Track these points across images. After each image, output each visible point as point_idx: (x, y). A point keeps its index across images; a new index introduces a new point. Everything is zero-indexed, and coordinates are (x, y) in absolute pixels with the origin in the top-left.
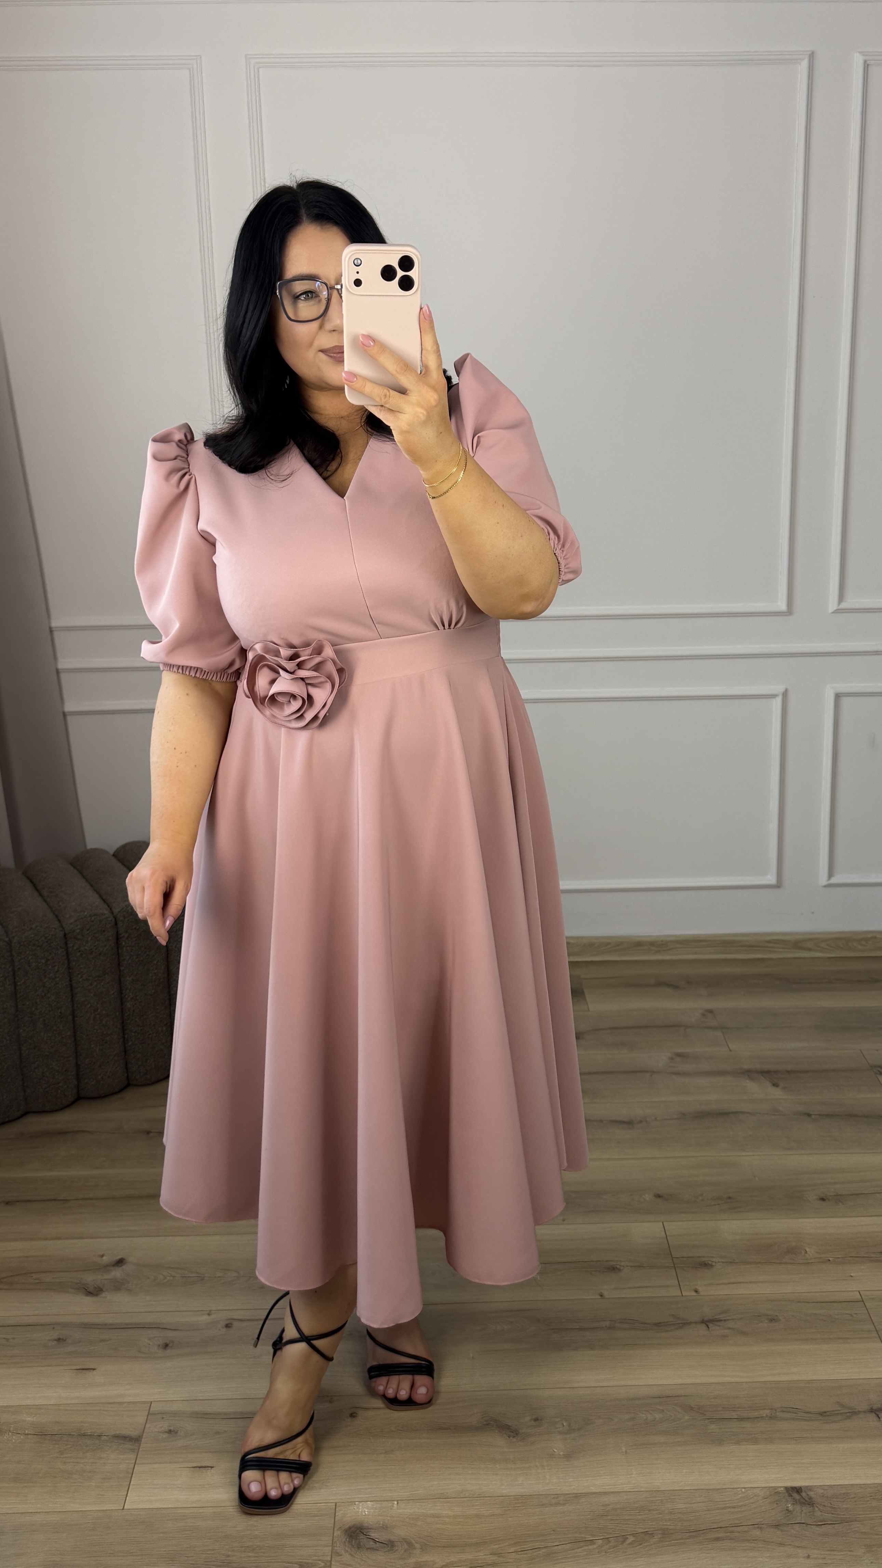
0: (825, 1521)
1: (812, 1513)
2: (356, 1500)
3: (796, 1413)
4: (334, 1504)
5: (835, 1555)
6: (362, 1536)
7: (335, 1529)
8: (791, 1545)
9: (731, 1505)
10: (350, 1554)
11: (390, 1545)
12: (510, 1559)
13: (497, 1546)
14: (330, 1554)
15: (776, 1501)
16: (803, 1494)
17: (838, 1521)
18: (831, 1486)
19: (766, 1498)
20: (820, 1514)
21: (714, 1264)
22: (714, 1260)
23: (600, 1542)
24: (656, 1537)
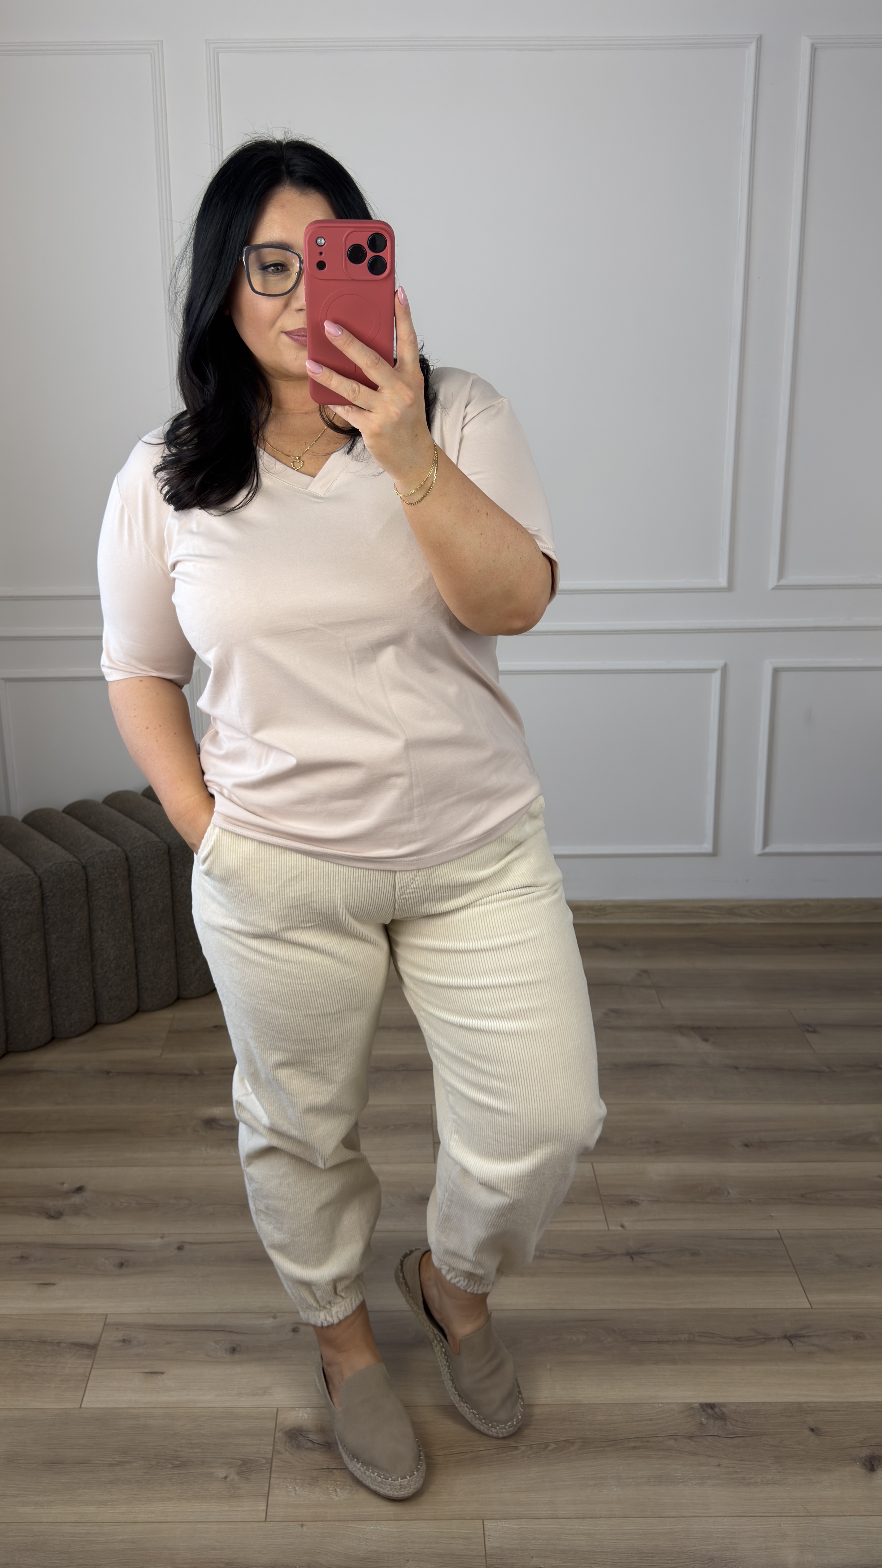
0: (736, 1434)
1: (724, 1427)
2: (297, 1406)
3: (713, 1338)
4: (276, 1409)
5: (744, 1464)
6: (301, 1438)
7: (277, 1431)
8: (703, 1454)
9: (647, 1418)
10: (291, 1453)
11: (327, 1446)
12: (439, 1461)
14: (271, 1452)
15: (691, 1415)
16: (717, 1410)
17: (749, 1434)
18: (744, 1403)
19: (682, 1413)
20: (732, 1427)
21: (640, 1202)
22: (640, 1198)
23: (524, 1447)
24: (576, 1445)
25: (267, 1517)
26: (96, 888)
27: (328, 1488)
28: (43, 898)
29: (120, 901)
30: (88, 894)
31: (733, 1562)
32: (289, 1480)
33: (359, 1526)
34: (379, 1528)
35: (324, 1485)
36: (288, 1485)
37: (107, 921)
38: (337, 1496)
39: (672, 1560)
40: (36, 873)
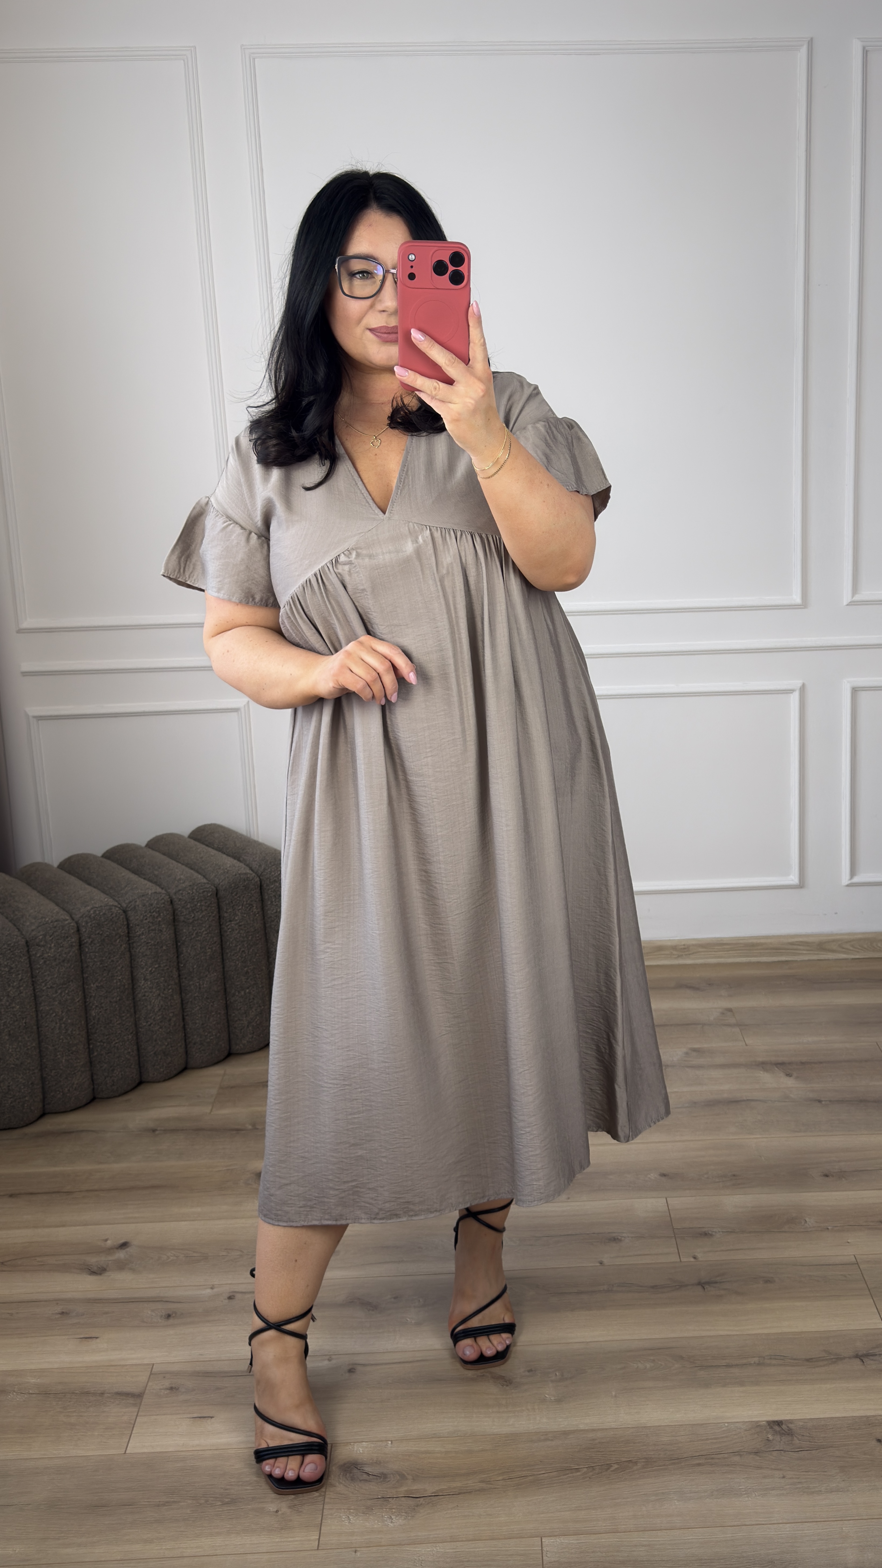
0: (802, 1448)
1: (790, 1442)
2: (352, 1441)
3: (783, 1360)
5: (809, 1475)
6: (355, 1471)
8: (768, 1468)
9: (713, 1437)
10: (345, 1485)
11: (383, 1477)
12: (498, 1485)
13: (486, 1476)
15: (757, 1433)
16: (784, 1427)
17: (815, 1447)
19: (749, 1430)
20: (798, 1442)
21: (714, 1233)
22: (715, 1230)
23: (585, 1469)
24: (638, 1465)
25: (320, 1545)
26: (138, 933)
27: (382, 1515)
28: (81, 944)
29: (164, 948)
30: (129, 940)
31: (793, 1564)
32: (343, 1510)
33: (414, 1549)
34: (435, 1549)
35: (379, 1513)
36: (341, 1515)
37: (150, 969)
38: (392, 1522)
39: (732, 1564)
40: (73, 919)
